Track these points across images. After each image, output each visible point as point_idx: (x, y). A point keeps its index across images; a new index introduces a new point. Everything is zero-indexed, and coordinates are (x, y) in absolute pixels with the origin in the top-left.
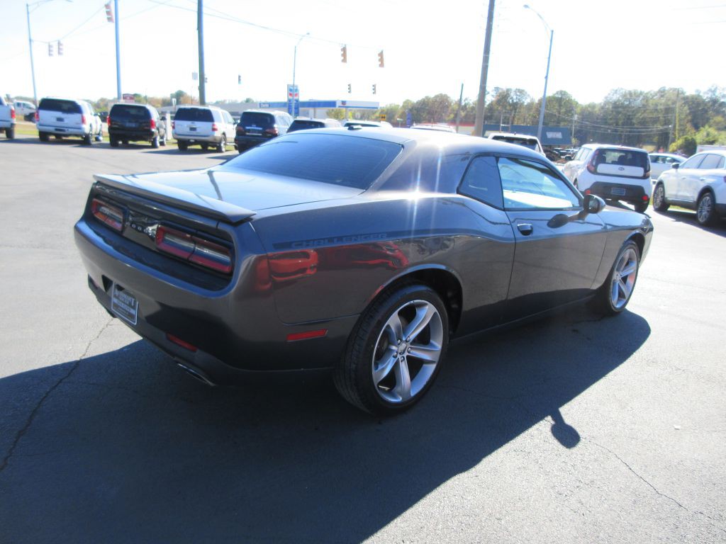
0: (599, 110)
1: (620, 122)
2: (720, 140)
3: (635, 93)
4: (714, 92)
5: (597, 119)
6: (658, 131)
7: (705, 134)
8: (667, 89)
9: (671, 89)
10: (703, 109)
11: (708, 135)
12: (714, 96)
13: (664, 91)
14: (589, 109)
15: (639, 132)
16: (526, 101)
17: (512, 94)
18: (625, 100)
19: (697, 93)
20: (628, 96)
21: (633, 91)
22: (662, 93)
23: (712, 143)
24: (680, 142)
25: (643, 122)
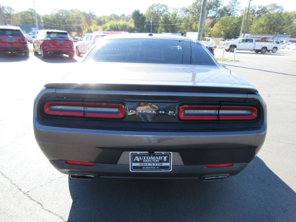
0: (51, 18)
1: (61, 23)
2: (99, 29)
3: (64, 11)
4: (90, 11)
5: (51, 21)
6: (76, 27)
7: (94, 27)
8: (74, 9)
9: (75, 9)
10: (88, 17)
11: (95, 27)
12: (90, 13)
13: (73, 10)
14: (46, 17)
15: (69, 27)
16: (15, 13)
17: (6, 9)
18: (61, 13)
19: (85, 11)
20: (61, 12)
21: (62, 10)
22: (72, 11)
23: (97, 30)
24: (86, 30)
25: (70, 23)
